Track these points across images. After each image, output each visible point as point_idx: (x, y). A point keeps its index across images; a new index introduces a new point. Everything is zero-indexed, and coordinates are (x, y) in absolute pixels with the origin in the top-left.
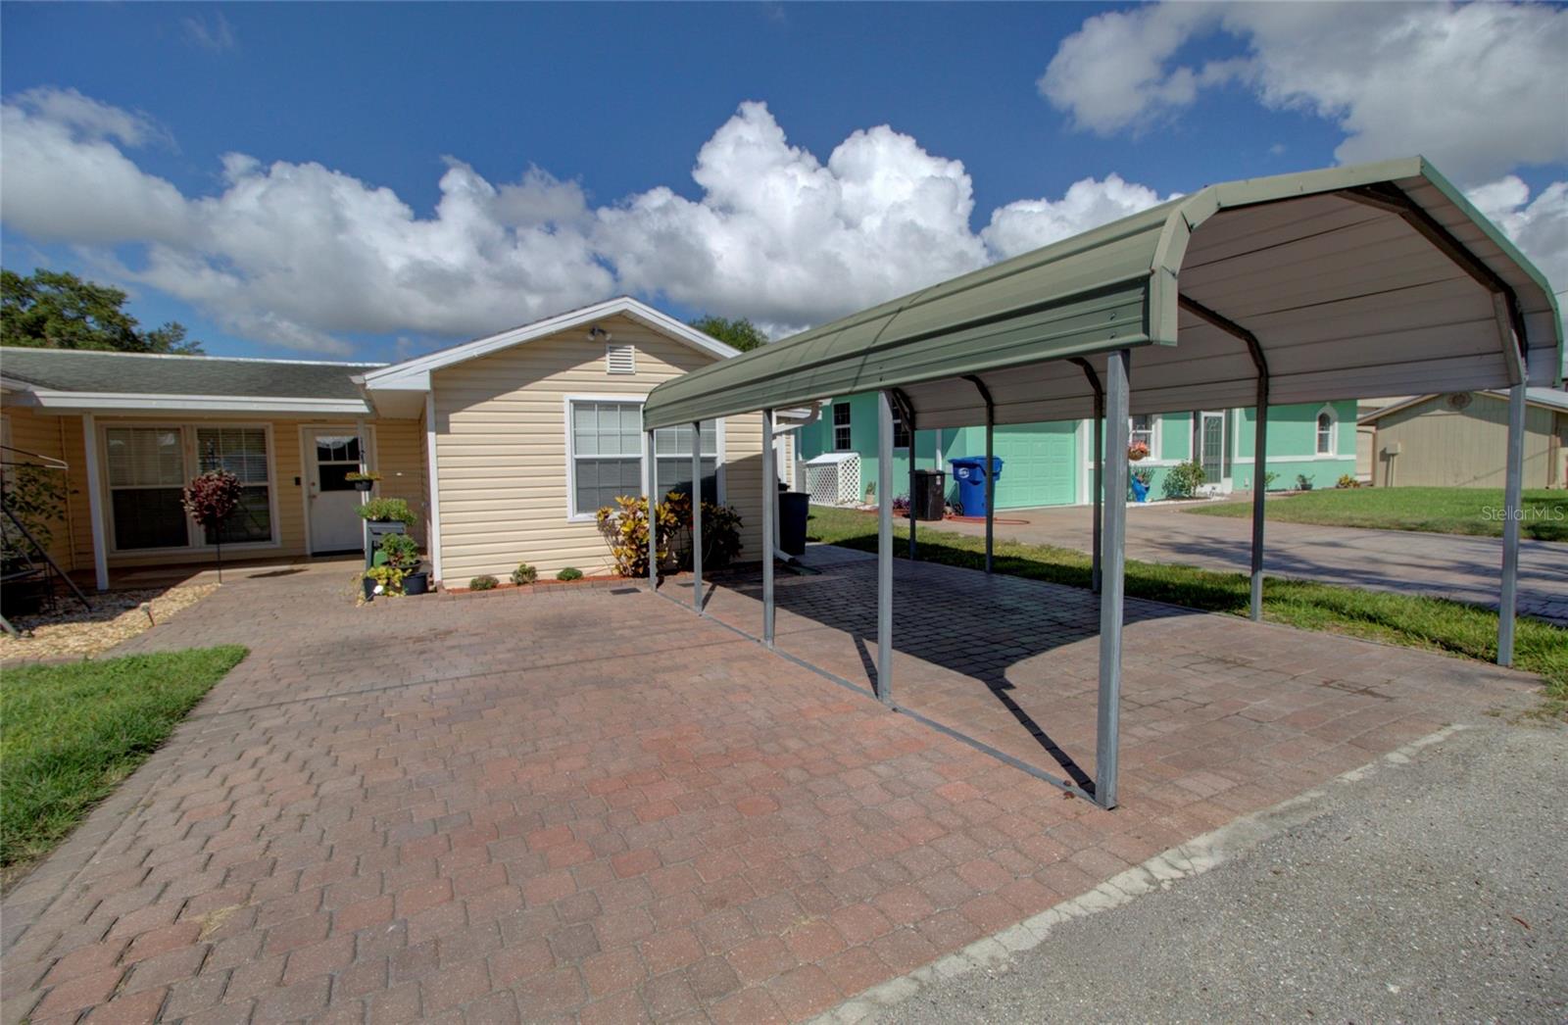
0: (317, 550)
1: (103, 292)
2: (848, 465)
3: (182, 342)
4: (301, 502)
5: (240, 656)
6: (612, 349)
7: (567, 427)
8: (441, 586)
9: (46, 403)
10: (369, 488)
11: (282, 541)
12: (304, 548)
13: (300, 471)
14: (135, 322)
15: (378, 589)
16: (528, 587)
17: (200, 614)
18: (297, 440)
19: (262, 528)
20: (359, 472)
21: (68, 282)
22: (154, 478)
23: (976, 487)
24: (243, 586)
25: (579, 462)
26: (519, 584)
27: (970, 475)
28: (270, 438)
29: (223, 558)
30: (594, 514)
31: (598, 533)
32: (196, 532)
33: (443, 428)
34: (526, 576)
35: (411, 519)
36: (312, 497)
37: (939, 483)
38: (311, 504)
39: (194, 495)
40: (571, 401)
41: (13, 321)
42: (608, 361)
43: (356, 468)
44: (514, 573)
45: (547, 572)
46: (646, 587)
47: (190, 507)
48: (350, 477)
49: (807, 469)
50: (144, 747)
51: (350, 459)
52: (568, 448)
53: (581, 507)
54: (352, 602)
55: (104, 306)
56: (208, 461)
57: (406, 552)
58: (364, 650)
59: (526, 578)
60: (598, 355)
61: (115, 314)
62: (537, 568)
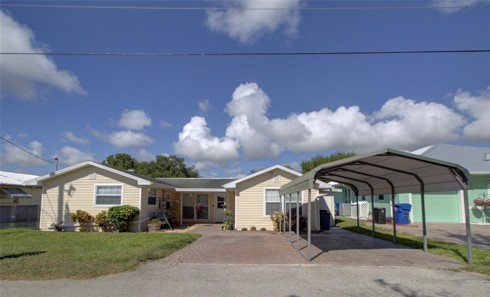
0: (216, 222)
1: (181, 159)
2: (364, 205)
3: (194, 169)
4: (214, 210)
5: (201, 236)
6: (275, 177)
7: (264, 195)
8: (236, 229)
9: (177, 190)
10: (225, 208)
11: (210, 219)
12: (214, 221)
13: (214, 203)
14: (186, 165)
15: (224, 229)
16: (253, 231)
17: (196, 230)
18: (214, 197)
19: (207, 217)
20: (224, 204)
21: (175, 157)
22: (189, 204)
23: (400, 214)
24: (202, 227)
25: (267, 203)
26: (252, 230)
27: (398, 210)
28: (209, 196)
29: (200, 222)
30: (270, 216)
31: (271, 220)
32: (195, 215)
33: (238, 195)
34: (254, 229)
35: (232, 215)
36: (216, 210)
37: (383, 212)
38: (215, 211)
39: (196, 208)
40: (265, 189)
41: (165, 167)
42: (274, 180)
43: (223, 203)
44: (251, 228)
45: (258, 229)
46: (279, 234)
47: (195, 210)
48: (222, 205)
49: (351, 207)
50: (190, 243)
51: (221, 201)
52: (264, 200)
53: (267, 214)
54: (220, 231)
55: (180, 162)
56: (198, 201)
57: (230, 222)
58: (219, 237)
59: (253, 229)
60: (272, 178)
61: (182, 164)
62: (256, 227)
